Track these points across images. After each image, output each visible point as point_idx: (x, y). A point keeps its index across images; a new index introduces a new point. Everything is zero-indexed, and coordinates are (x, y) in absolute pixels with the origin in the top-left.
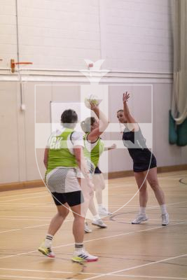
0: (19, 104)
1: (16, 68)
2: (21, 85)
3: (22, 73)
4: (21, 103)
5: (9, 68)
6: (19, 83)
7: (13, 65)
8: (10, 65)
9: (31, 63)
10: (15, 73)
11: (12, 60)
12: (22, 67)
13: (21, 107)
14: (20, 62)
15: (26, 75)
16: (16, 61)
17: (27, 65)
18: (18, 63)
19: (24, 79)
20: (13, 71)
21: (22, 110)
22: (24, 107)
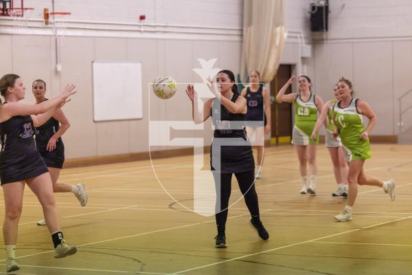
0: (54, 64)
1: (51, 19)
2: (56, 40)
3: (57, 25)
4: (57, 62)
5: (42, 19)
6: (53, 39)
7: (47, 16)
8: (43, 15)
9: (69, 14)
10: (49, 26)
11: (46, 10)
12: (58, 18)
13: (56, 68)
14: (55, 11)
15: (63, 28)
16: (50, 11)
17: (65, 15)
18: (53, 14)
19: (60, 33)
20: (47, 23)
21: (57, 72)
22: (59, 68)
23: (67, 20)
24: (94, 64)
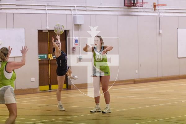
0: (158, 30)
1: (157, 8)
2: (159, 18)
3: (160, 11)
4: (160, 29)
5: (152, 8)
6: (158, 17)
7: (155, 6)
8: (153, 6)
9: (166, 5)
10: (156, 11)
11: (154, 3)
12: (160, 7)
13: (159, 32)
14: (159, 4)
15: (162, 12)
16: (156, 4)
17: (164, 6)
18: (158, 5)
19: (161, 14)
20: (155, 10)
21: (160, 34)
22: (161, 32)
23: (164, 8)
24: (178, 29)
